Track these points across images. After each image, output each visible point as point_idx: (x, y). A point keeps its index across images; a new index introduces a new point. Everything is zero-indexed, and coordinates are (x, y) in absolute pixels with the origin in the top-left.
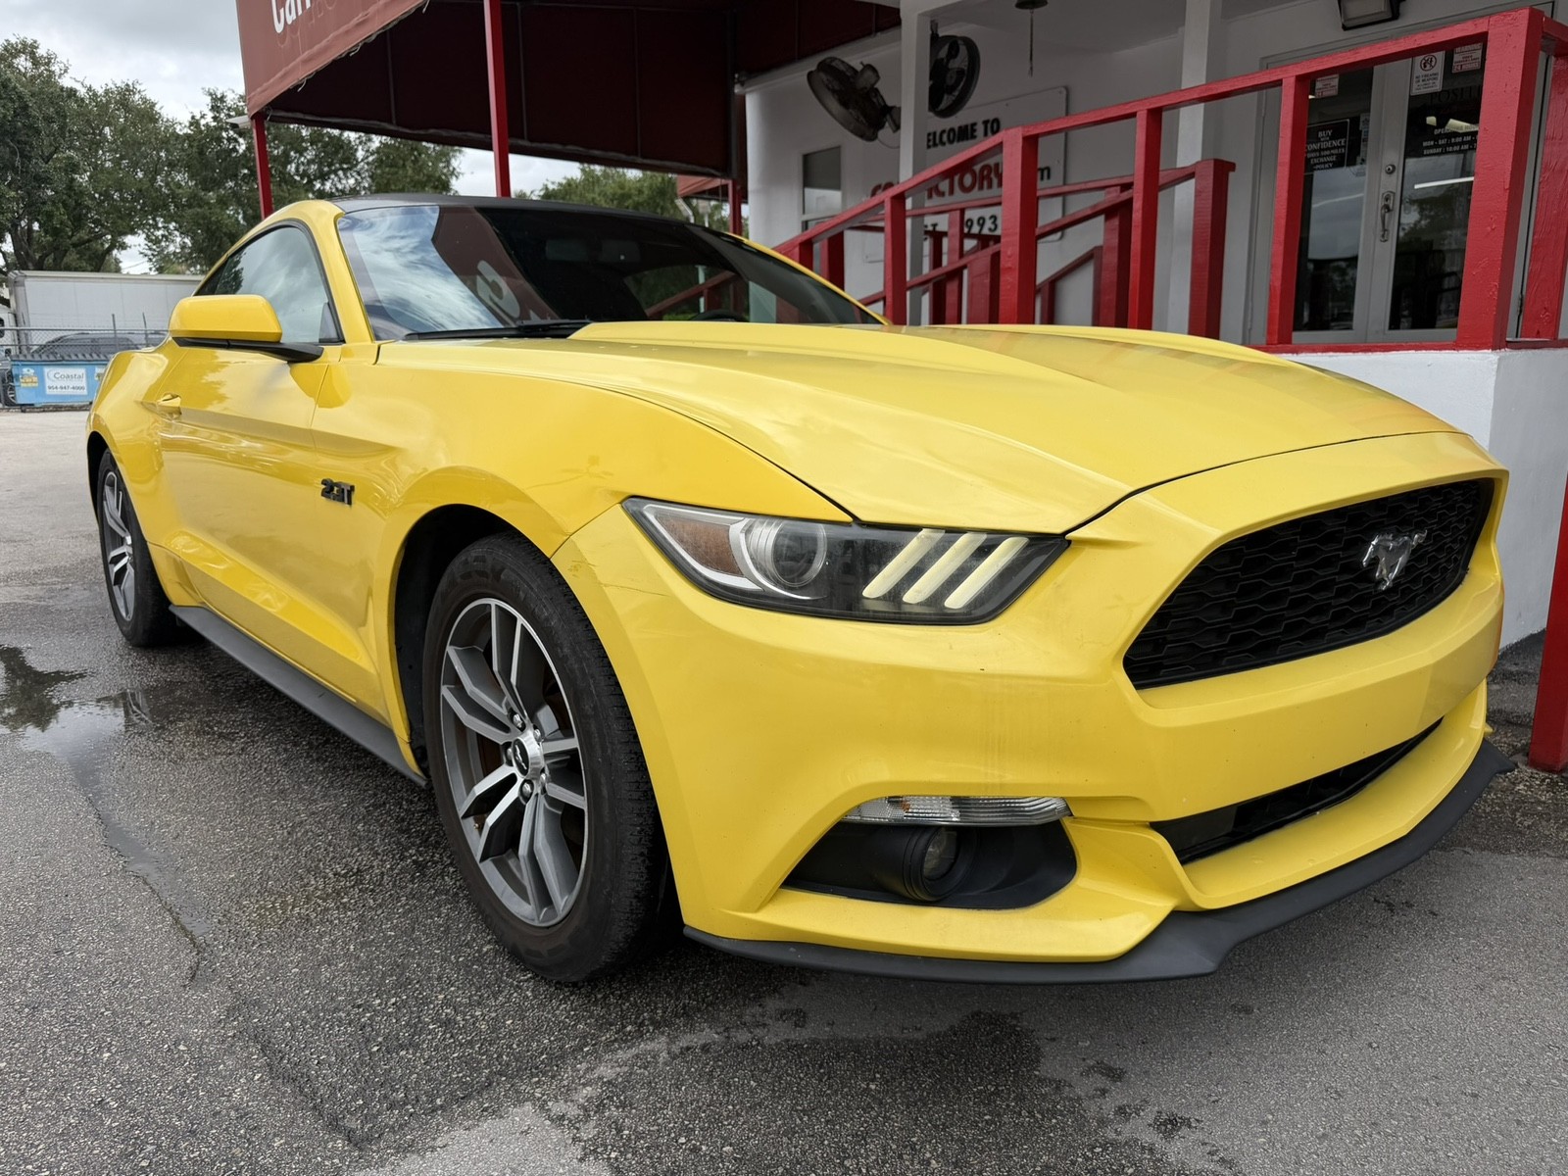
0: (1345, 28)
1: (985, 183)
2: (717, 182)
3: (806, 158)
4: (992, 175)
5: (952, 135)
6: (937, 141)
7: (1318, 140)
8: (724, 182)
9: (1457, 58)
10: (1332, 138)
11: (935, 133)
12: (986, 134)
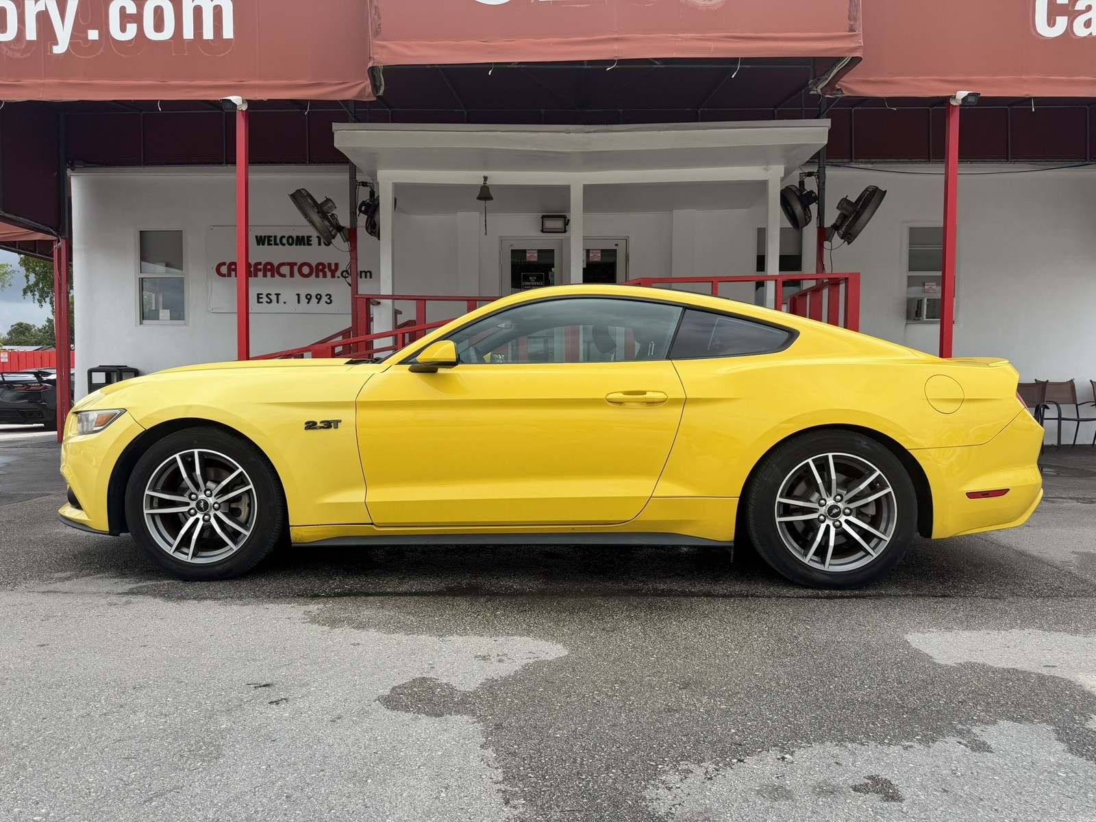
0: (542, 231)
1: (321, 274)
2: (39, 236)
3: (141, 232)
4: (326, 270)
5: (290, 240)
6: (278, 242)
7: (529, 281)
8: (50, 238)
9: (591, 255)
10: (536, 281)
11: (275, 237)
12: (320, 244)
